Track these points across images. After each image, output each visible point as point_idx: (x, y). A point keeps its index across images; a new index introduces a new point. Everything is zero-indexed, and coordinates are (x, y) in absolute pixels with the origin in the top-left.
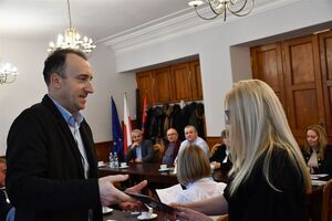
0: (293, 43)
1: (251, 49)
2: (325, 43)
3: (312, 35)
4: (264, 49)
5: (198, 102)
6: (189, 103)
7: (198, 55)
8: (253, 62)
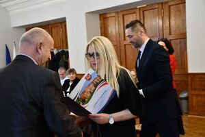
0: (125, 13)
1: (100, 15)
2: (143, 14)
3: (136, 8)
4: (108, 16)
5: (66, 50)
6: (60, 51)
7: (65, 18)
8: (101, 24)
